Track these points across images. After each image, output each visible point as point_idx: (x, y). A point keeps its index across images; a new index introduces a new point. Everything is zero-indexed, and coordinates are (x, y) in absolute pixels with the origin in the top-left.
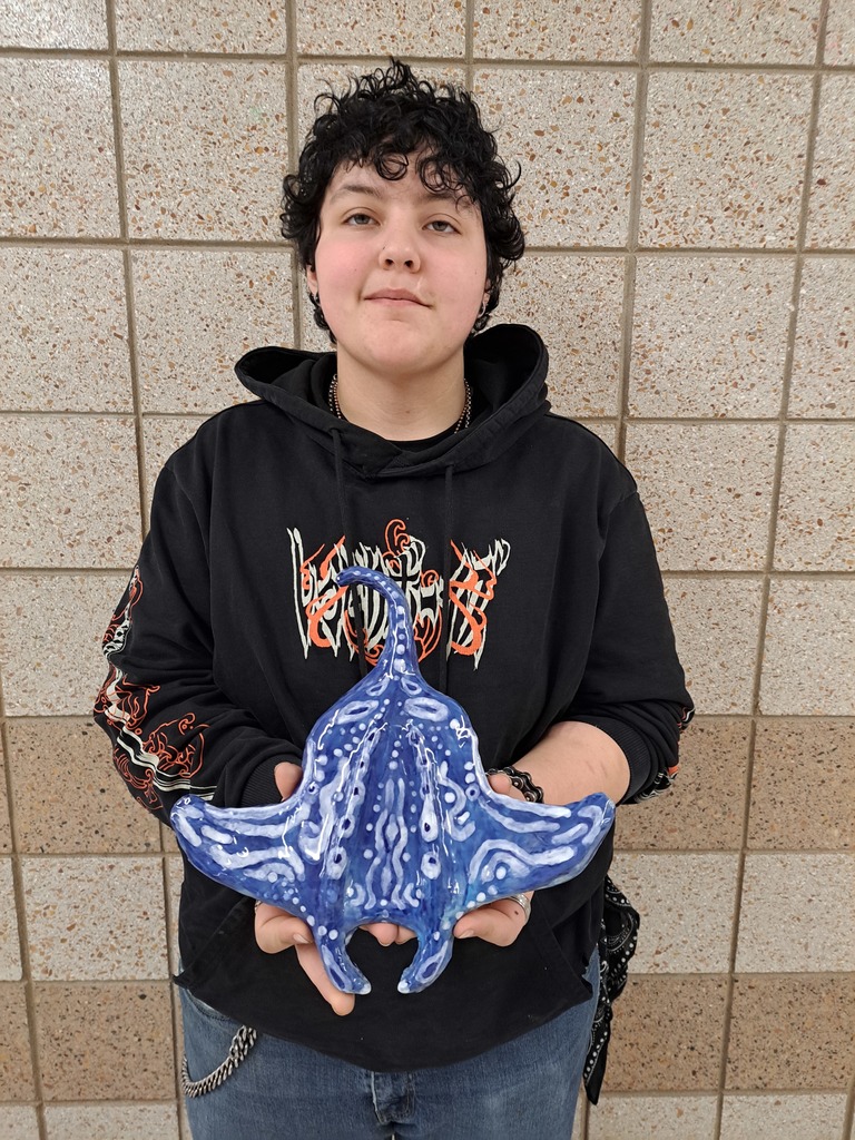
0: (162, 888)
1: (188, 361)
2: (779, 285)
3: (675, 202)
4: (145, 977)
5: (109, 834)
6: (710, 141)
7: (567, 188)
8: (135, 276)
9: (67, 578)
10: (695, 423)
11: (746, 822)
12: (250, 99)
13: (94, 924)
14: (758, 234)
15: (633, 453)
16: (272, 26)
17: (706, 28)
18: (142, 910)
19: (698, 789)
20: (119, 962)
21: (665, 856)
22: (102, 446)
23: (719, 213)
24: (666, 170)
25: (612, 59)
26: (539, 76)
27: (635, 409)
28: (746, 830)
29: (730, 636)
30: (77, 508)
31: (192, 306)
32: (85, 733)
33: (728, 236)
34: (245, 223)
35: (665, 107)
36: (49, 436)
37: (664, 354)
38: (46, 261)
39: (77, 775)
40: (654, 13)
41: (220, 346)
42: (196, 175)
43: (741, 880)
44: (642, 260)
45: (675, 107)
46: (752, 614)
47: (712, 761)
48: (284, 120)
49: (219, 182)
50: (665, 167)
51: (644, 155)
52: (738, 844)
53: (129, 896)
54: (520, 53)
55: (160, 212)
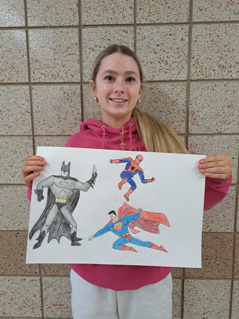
0: (40, 287)
1: (49, 119)
2: (237, 90)
3: (202, 65)
4: (34, 316)
5: (23, 269)
6: (213, 46)
7: (167, 62)
8: (33, 94)
9: (11, 187)
10: (211, 135)
11: (233, 269)
12: (68, 39)
13: (19, 298)
14: (230, 74)
15: (191, 145)
16: (74, 17)
17: (211, 11)
18: (34, 294)
19: (216, 258)
20: (26, 311)
21: (206, 280)
22: (23, 146)
23: (217, 68)
24: (199, 55)
25: (181, 22)
26: (157, 28)
27: (191, 131)
28: (233, 272)
29: (226, 206)
30: (15, 165)
31: (50, 102)
32: (16, 236)
33: (220, 75)
34: (66, 77)
35: (198, 36)
36: (7, 143)
37: (200, 113)
38: (6, 90)
39: (14, 250)
40: (194, 7)
41: (59, 114)
42: (51, 63)
43: (232, 289)
44: (192, 84)
45: (201, 36)
46: (233, 198)
47: (221, 248)
48: (78, 45)
49: (58, 64)
50: (199, 54)
51: (192, 51)
52: (230, 277)
53: (30, 289)
54: (151, 21)
55: (40, 74)
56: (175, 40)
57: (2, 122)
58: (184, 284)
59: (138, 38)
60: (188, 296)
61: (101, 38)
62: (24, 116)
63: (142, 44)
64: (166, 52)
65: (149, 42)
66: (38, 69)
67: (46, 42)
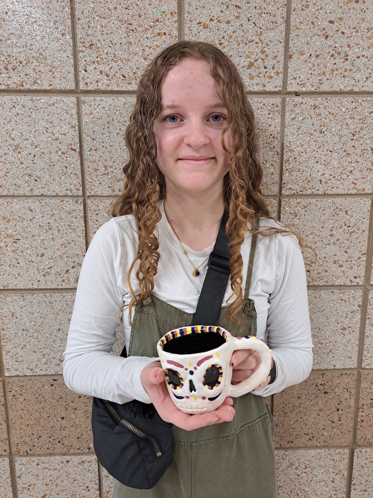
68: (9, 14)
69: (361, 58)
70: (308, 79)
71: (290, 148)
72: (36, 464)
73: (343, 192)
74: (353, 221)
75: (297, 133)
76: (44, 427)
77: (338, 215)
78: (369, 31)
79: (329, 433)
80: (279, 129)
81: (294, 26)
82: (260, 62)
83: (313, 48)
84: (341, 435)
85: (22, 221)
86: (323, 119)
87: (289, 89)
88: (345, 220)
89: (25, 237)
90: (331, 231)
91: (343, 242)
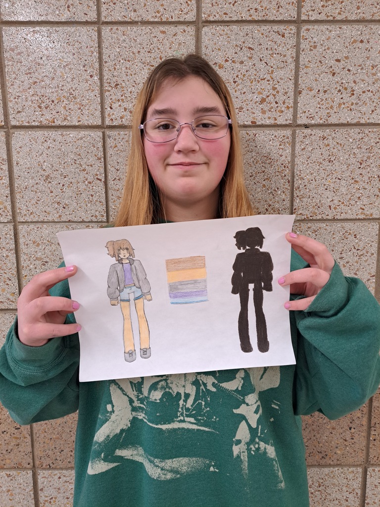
56: (369, 50)
57: (52, 196)
58: (366, 476)
59: (302, 46)
60: (373, 496)
61: (236, 46)
62: (93, 187)
63: (310, 58)
64: (352, 73)
65: (323, 53)
66: (119, 100)
67: (135, 51)
68: (43, 59)
69: (367, 92)
70: (317, 113)
71: (300, 177)
72: (57, 478)
73: (352, 217)
74: (362, 245)
75: (307, 163)
76: (66, 441)
77: (347, 238)
78: (373, 68)
79: (343, 451)
80: (289, 159)
81: (303, 65)
82: (271, 98)
83: (321, 84)
84: (354, 454)
85: (51, 245)
86: (332, 149)
87: (299, 122)
88: (354, 244)
89: (53, 259)
90: (341, 254)
91: (353, 265)
